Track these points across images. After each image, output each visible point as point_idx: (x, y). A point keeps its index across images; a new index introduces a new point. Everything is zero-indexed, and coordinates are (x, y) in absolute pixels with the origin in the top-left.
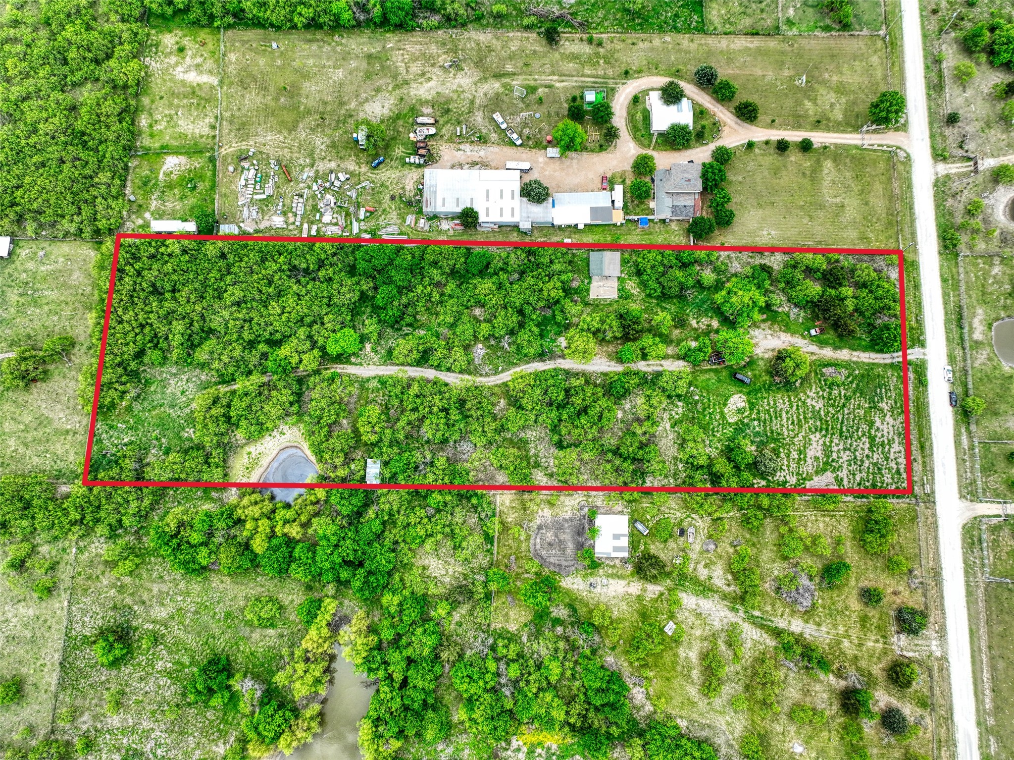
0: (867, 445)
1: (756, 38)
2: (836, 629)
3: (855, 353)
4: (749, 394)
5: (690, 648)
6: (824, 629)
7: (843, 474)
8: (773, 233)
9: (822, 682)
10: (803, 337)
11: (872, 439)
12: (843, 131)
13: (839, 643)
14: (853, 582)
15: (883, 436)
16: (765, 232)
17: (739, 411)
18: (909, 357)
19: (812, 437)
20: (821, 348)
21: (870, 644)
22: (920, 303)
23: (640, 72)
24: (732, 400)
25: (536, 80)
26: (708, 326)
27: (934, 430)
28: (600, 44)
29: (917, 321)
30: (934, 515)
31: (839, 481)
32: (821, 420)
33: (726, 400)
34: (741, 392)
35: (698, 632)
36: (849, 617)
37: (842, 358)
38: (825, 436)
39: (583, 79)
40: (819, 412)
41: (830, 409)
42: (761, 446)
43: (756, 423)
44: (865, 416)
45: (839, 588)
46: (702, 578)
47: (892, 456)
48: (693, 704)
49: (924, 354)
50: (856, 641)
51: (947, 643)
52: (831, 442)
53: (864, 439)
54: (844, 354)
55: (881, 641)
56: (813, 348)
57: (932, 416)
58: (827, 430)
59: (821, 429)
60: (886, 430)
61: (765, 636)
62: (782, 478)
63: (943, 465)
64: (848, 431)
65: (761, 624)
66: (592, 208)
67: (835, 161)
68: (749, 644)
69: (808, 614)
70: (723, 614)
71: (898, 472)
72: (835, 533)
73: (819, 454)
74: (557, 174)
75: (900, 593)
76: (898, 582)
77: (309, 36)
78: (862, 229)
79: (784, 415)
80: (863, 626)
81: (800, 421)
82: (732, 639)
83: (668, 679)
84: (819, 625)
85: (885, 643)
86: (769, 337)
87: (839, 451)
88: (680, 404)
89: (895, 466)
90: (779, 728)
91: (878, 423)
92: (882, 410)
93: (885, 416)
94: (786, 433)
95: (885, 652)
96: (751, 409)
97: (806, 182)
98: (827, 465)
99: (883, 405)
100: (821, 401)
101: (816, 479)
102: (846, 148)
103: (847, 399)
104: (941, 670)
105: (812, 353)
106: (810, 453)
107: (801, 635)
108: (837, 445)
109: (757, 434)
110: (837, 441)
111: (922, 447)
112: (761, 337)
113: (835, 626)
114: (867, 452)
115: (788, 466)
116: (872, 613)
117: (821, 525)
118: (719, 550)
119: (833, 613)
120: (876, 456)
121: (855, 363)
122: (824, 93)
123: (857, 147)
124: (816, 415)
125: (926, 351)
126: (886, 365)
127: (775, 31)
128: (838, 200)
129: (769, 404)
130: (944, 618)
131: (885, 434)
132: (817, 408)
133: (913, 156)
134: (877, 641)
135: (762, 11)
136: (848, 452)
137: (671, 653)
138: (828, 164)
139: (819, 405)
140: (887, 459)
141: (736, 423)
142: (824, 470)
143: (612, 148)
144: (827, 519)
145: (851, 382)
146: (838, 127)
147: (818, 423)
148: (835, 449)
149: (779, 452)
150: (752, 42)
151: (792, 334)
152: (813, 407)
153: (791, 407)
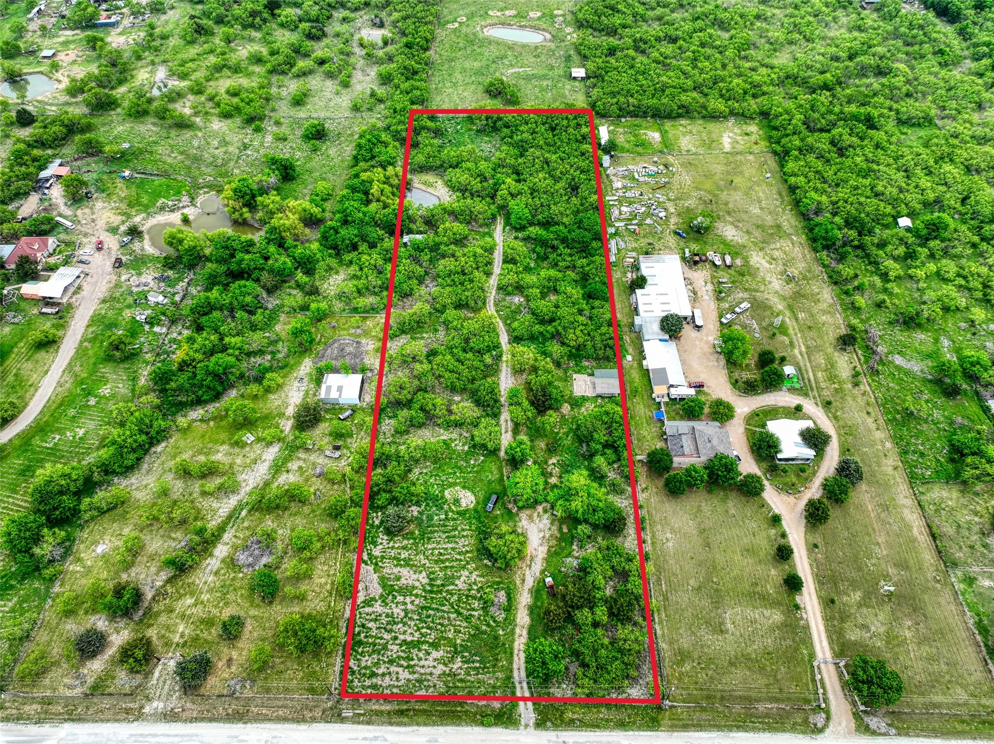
0: (409, 639)
1: (929, 539)
2: (207, 591)
3: (525, 632)
4: (476, 511)
5: (225, 454)
6: (211, 578)
7: (378, 608)
8: (670, 544)
9: (157, 574)
10: (542, 572)
11: (416, 645)
12: (831, 641)
13: (192, 594)
14: (253, 612)
15: (420, 659)
16: (669, 535)
17: (457, 501)
18: (521, 704)
19: (424, 574)
20: (531, 591)
21: (181, 628)
22: (598, 727)
23: (836, 418)
24: (469, 494)
25: (796, 335)
26: (551, 474)
27: (423, 729)
28: (856, 384)
29: (572, 721)
30: (314, 720)
31: (368, 602)
32: (443, 585)
33: (469, 489)
34: (478, 503)
35: (238, 461)
36: (216, 607)
37: (519, 616)
38: (424, 590)
39: (810, 370)
40: (453, 584)
41: (455, 597)
42: (418, 521)
43: (443, 517)
44: (445, 639)
45: (250, 596)
46: (290, 465)
47: (393, 669)
48: (174, 457)
49: (527, 726)
50: (188, 612)
51: (156, 721)
52: (416, 596)
53: (417, 635)
54: (523, 618)
55: (182, 641)
56: (530, 582)
57: (441, 729)
58: (431, 592)
59: (431, 585)
60: (426, 663)
61: (220, 520)
62: (380, 541)
63: (376, 738)
64: (429, 617)
65: (232, 516)
66: (664, 369)
67: (785, 625)
68: (215, 505)
69: (231, 563)
70: (250, 482)
71: (373, 675)
72: (310, 596)
73: (403, 581)
74: (698, 350)
75: (229, 666)
76: (242, 665)
77: (784, 194)
78: (695, 655)
79: (450, 546)
80: (203, 621)
81: (443, 562)
82: (224, 491)
83: (203, 436)
84: (216, 573)
85: (178, 645)
86: (542, 535)
87: (406, 604)
88: (466, 448)
89: (380, 671)
90: (126, 531)
91: (435, 654)
92: (452, 660)
93: (445, 665)
94: (429, 547)
95: (168, 644)
96: (458, 513)
97: (746, 586)
98: (390, 589)
99: (458, 664)
100: (466, 587)
101: (375, 576)
102: (807, 640)
103: (468, 619)
104: (128, 711)
105: (524, 580)
106: (405, 572)
107: (211, 555)
108: (411, 603)
109: (430, 518)
110: (417, 602)
111: (401, 713)
112: (541, 526)
113: (211, 591)
114: (402, 637)
115: (393, 548)
116: (215, 631)
117: (323, 580)
118: (314, 479)
119: (224, 590)
120: (395, 648)
121: (513, 632)
122: (880, 618)
123: (812, 655)
124: (450, 580)
125: (531, 730)
126: (511, 671)
127: (947, 562)
128: (729, 626)
129: (463, 530)
130: (185, 721)
131: (422, 663)
132: (457, 582)
133: (820, 737)
134: (182, 636)
135: (972, 547)
136: (402, 614)
137: (226, 439)
138: (777, 616)
139: (460, 584)
140: (391, 662)
141: (442, 497)
142: (384, 587)
143: (737, 392)
144: (328, 587)
145: (488, 625)
146: (836, 635)
147: (439, 582)
148: (408, 600)
149: (408, 539)
150: (921, 533)
151: (547, 560)
152: (459, 578)
153: (459, 553)
